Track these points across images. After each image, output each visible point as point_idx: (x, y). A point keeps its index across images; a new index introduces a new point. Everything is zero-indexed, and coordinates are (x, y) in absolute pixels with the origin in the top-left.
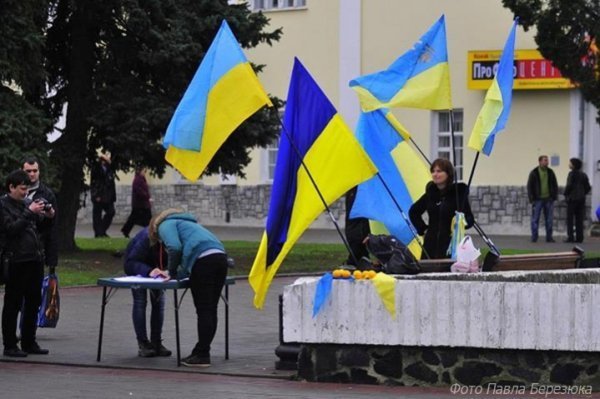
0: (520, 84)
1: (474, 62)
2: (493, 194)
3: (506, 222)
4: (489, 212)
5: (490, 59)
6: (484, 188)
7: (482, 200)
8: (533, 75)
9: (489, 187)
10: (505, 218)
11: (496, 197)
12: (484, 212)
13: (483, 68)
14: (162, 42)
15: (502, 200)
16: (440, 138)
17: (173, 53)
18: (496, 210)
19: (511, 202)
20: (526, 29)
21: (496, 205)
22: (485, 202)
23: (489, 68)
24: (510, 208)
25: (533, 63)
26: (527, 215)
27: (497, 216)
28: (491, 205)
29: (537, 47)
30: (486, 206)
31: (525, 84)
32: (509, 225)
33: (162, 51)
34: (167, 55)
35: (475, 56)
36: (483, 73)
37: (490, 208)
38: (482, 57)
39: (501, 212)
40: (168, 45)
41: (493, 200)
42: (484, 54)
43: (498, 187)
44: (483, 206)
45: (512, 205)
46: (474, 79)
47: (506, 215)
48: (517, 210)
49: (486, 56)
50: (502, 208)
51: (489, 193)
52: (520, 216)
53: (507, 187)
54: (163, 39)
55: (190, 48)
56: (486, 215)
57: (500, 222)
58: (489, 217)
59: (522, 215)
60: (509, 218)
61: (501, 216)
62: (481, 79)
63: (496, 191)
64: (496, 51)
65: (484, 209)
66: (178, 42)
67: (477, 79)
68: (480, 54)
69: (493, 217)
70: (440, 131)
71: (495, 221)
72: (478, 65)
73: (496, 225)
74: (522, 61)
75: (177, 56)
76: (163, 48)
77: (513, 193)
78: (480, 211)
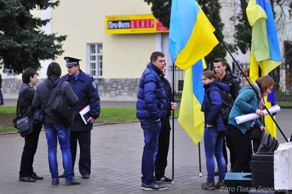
0: (132, 31)
1: (108, 21)
2: (117, 82)
3: (125, 95)
4: (116, 90)
5: (116, 20)
6: (113, 79)
7: (112, 85)
8: (138, 27)
9: (116, 79)
10: (124, 93)
11: (119, 83)
12: (113, 91)
13: (113, 24)
14: (6, 5)
15: (122, 85)
16: (91, 56)
17: (13, 11)
18: (120, 89)
19: (127, 86)
20: (149, 4)
21: (119, 87)
22: (114, 86)
23: (116, 24)
24: (126, 89)
25: (138, 21)
26: (135, 92)
27: (120, 92)
28: (117, 87)
29: (152, 12)
30: (115, 88)
31: (134, 31)
32: (126, 97)
33: (7, 10)
34: (9, 12)
35: (109, 18)
36: (113, 26)
37: (116, 88)
38: (112, 18)
39: (122, 91)
40: (9, 7)
41: (118, 85)
42: (113, 17)
43: (120, 79)
44: (113, 87)
45: (127, 87)
46: (108, 29)
47: (124, 92)
48: (130, 89)
49: (115, 18)
50: (122, 89)
51: (116, 82)
52: (131, 92)
53: (125, 79)
54: (7, 4)
55: (20, 9)
56: (114, 92)
57: (121, 95)
58: (116, 93)
59: (132, 92)
60: (126, 93)
61: (122, 92)
62: (112, 29)
63: (119, 81)
64: (119, 16)
65: (113, 89)
66: (14, 5)
67: (110, 29)
68: (111, 17)
69: (118, 93)
70: (91, 53)
71: (119, 95)
72: (111, 22)
73: (119, 96)
74: (132, 20)
75: (15, 13)
76: (7, 9)
77: (128, 82)
78: (111, 90)
